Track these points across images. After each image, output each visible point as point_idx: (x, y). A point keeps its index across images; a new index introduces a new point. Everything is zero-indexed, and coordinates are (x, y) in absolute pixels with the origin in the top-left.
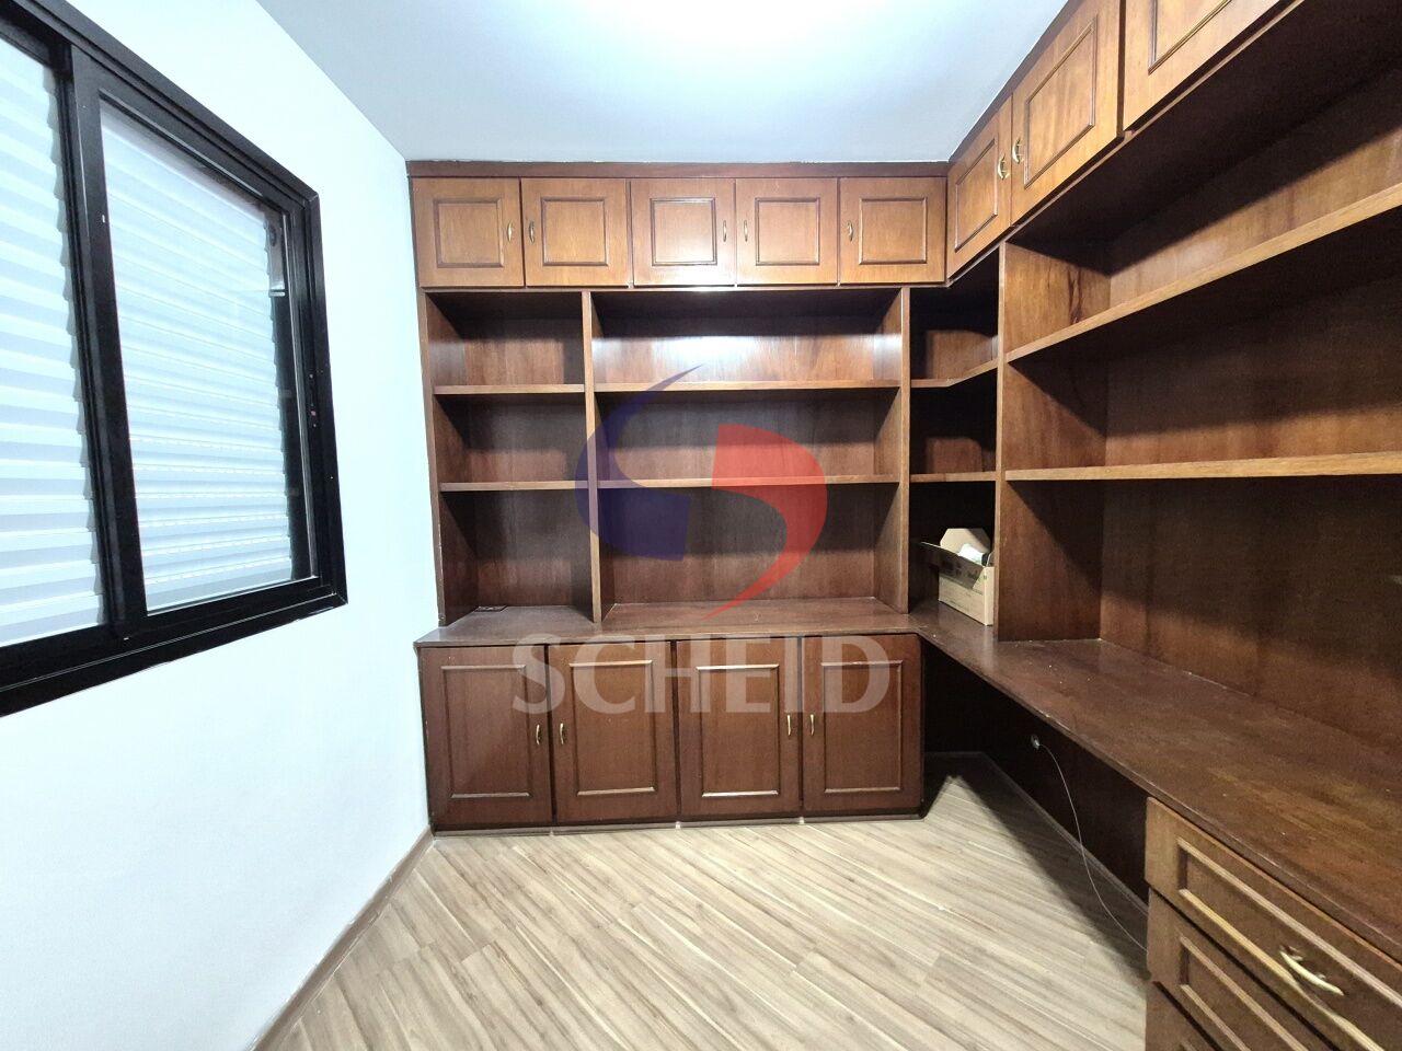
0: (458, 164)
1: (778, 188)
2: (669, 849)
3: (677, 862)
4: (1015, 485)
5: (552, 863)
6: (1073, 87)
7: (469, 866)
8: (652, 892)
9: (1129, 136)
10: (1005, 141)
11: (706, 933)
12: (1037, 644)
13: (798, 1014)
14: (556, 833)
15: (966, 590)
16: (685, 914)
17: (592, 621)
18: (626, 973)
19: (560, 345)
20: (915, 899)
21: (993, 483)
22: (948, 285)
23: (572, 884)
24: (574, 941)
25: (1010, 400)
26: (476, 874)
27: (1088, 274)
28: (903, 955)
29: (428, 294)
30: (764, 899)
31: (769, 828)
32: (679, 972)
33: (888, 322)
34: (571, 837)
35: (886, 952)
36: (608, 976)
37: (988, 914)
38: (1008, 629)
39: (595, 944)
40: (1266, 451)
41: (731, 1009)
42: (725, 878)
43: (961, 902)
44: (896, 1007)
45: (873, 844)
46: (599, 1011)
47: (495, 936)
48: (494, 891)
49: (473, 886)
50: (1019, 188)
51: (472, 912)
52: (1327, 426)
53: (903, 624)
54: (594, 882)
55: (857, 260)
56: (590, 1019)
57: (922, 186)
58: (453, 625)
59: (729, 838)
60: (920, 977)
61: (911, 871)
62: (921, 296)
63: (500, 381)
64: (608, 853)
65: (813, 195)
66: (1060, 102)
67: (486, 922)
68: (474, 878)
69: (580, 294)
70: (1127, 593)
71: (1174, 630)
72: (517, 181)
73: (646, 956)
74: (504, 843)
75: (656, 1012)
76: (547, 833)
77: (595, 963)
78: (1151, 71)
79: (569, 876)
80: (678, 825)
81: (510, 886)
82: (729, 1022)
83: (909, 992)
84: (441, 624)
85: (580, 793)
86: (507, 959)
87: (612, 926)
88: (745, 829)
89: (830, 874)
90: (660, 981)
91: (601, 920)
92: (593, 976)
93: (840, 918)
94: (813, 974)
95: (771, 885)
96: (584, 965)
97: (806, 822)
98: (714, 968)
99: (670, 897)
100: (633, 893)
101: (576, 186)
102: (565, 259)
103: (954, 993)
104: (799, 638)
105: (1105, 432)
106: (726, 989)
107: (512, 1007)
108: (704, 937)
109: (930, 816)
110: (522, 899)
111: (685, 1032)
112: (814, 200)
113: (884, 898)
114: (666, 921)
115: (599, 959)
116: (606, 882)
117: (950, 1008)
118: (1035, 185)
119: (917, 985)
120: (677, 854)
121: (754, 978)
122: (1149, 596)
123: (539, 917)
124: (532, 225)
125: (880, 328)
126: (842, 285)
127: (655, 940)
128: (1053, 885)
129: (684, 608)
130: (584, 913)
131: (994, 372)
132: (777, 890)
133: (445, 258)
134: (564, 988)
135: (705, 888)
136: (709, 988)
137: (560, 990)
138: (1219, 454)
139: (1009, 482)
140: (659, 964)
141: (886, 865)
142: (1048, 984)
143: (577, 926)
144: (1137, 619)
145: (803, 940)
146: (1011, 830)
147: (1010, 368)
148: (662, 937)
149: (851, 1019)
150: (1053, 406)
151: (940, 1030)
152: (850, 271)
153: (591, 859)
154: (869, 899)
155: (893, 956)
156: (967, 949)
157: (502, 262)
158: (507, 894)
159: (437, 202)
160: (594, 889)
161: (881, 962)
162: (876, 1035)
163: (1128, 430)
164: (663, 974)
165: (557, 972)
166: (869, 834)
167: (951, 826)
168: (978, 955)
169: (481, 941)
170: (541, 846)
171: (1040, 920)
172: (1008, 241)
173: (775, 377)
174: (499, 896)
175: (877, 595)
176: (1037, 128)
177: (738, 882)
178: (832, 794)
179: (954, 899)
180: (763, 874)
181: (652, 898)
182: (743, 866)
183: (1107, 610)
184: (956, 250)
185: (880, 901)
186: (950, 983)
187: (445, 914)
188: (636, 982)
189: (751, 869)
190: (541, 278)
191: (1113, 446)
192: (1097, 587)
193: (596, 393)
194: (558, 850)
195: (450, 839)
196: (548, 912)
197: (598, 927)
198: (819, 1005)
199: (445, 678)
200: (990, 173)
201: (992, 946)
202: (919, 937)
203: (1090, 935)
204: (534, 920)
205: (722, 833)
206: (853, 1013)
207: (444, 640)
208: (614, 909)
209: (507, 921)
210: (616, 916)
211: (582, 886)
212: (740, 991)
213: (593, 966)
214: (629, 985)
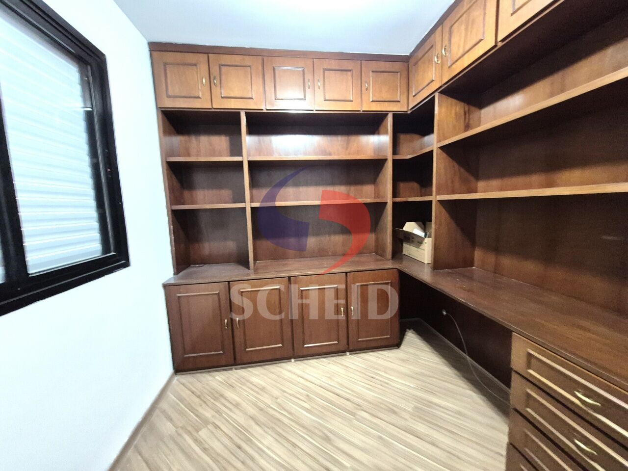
0: (176, 45)
1: (334, 64)
2: (290, 371)
3: (294, 377)
4: (441, 202)
5: (236, 383)
6: (473, 21)
7: (195, 388)
8: (285, 392)
9: (500, 45)
10: (438, 46)
11: (312, 407)
12: (450, 271)
13: (358, 438)
14: (236, 369)
15: (416, 249)
16: (302, 400)
17: (249, 269)
18: (279, 430)
19: (228, 138)
20: (401, 383)
21: (431, 202)
22: (409, 112)
23: (247, 391)
24: (251, 417)
25: (438, 164)
26: (200, 392)
27: (473, 108)
28: (401, 409)
29: (162, 111)
30: (336, 389)
31: (334, 358)
32: (304, 427)
33: (382, 129)
34: (243, 370)
35: (391, 407)
36: (270, 432)
37: (430, 386)
38: (437, 264)
39: (262, 418)
40: (550, 185)
41: (327, 439)
42: (317, 382)
43: (419, 383)
44: (399, 430)
45: (380, 362)
46: (269, 448)
47: (213, 420)
48: (209, 398)
49: (199, 397)
50: (445, 67)
51: (200, 410)
52: (576, 174)
53: (390, 265)
54: (257, 390)
55: (369, 99)
56: (264, 452)
57: (397, 66)
58: (181, 274)
59: (317, 364)
60: (407, 416)
61: (398, 372)
62: (397, 117)
63: (197, 156)
64: (262, 376)
65: (350, 68)
66: (466, 29)
67: (208, 414)
68: (198, 393)
69: (239, 113)
70: (487, 247)
71: (507, 262)
72: (206, 55)
73: (286, 421)
74: (211, 376)
75: (294, 445)
76: (231, 369)
77: (263, 426)
78: (512, 14)
79: (244, 387)
80: (293, 360)
81: (217, 395)
82: (329, 446)
83: (402, 423)
84: (174, 274)
85: (247, 350)
86: (221, 430)
87: (268, 409)
88: (323, 359)
89: (363, 376)
90: (294, 431)
91: (263, 406)
92: (263, 433)
93: (370, 395)
94: (362, 420)
95: (338, 383)
96: (257, 428)
97: (350, 354)
98: (319, 423)
99: (293, 393)
100: (276, 393)
101: (237, 59)
102: (232, 95)
103: (423, 422)
104: (346, 273)
105: (478, 178)
106: (326, 432)
107: (226, 451)
108: (312, 410)
109: (402, 347)
110: (223, 400)
111: (308, 451)
112: (350, 71)
113: (387, 384)
114: (293, 404)
115: (264, 424)
116: (263, 389)
117: (421, 428)
118: (454, 66)
119: (405, 419)
120: (294, 374)
121: (336, 425)
122: (497, 249)
123: (232, 408)
124: (215, 78)
125: (377, 132)
126: (363, 111)
127: (290, 413)
128: (456, 372)
129: (290, 262)
130: (256, 405)
131: (432, 152)
132: (341, 385)
133: (170, 93)
134: (251, 441)
135: (310, 388)
136: (317, 431)
137: (249, 441)
138: (529, 187)
139: (439, 201)
140: (291, 423)
141: (386, 370)
142: (459, 413)
143: (252, 411)
144: (491, 258)
145: (355, 406)
146: (437, 351)
147: (439, 149)
148: (293, 411)
149: (381, 438)
150: (456, 166)
152: (366, 105)
153: (254, 379)
154: (381, 385)
155: (395, 409)
156: (424, 402)
157: (200, 96)
158: (216, 399)
159: (165, 64)
160: (258, 393)
161: (389, 411)
162: (393, 444)
163: (488, 177)
164: (294, 427)
165: (245, 433)
166: (378, 357)
167: (411, 350)
168: (430, 404)
169: (206, 422)
170: (229, 375)
171: (454, 387)
172: (439, 92)
173: (330, 154)
174: (212, 401)
175: (376, 252)
176: (455, 39)
177: (322, 383)
178: (360, 341)
179: (416, 381)
180: (334, 379)
181: (285, 394)
182: (325, 376)
183: (478, 254)
184: (414, 96)
185: (387, 386)
186: (420, 418)
187: (186, 412)
188: (284, 433)
189: (328, 377)
190: (220, 104)
191: (481, 184)
192: (474, 244)
193: (248, 161)
194: (238, 377)
195: (184, 376)
196: (237, 405)
197: (261, 410)
198: (367, 434)
199: (179, 299)
200: (431, 61)
201: (435, 400)
202: (405, 399)
203: (473, 391)
204: (231, 410)
205: (313, 362)
206: (382, 435)
207: (177, 282)
208: (268, 401)
209: (218, 412)
210: (269, 403)
211: (251, 392)
212: (331, 432)
213: (262, 428)
214: (280, 435)
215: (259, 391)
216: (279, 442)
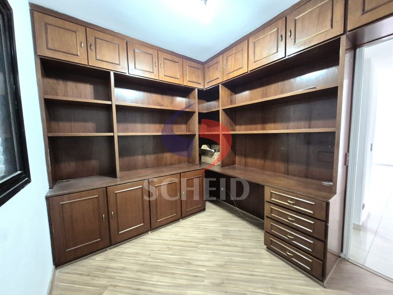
0: (56, 13)
1: (169, 57)
2: (151, 239)
3: (155, 241)
5: (115, 257)
6: (238, 59)
7: (81, 271)
8: (153, 250)
9: (249, 72)
10: (221, 63)
11: (173, 252)
12: (228, 167)
13: (204, 257)
14: (110, 249)
15: (210, 158)
16: (166, 251)
17: (116, 178)
18: (159, 270)
20: (212, 226)
22: (205, 90)
23: (126, 259)
24: (137, 271)
25: (222, 116)
26: (87, 272)
27: (233, 93)
28: (216, 237)
29: (40, 58)
30: (180, 239)
31: (174, 224)
32: (173, 263)
33: (191, 95)
34: (116, 248)
35: (213, 238)
36: (155, 273)
37: (226, 224)
38: (223, 165)
40: (264, 129)
41: (190, 264)
42: (171, 239)
43: (220, 223)
44: (220, 246)
45: (199, 219)
46: (158, 282)
47: (109, 284)
48: (98, 273)
49: (88, 275)
50: (225, 74)
51: (93, 282)
53: (198, 167)
54: (133, 255)
55: (187, 80)
56: (157, 285)
57: (199, 66)
59: (165, 230)
60: (221, 239)
61: (209, 222)
62: (200, 91)
64: (132, 247)
65: (177, 61)
66: (235, 61)
67: (104, 282)
68: (87, 273)
69: (110, 72)
70: (241, 155)
71: (250, 160)
72: (85, 28)
73: (162, 264)
74: (91, 259)
75: (173, 274)
76: (107, 250)
78: (254, 62)
79: (123, 257)
80: (149, 232)
81: (103, 269)
82: (191, 266)
83: (220, 243)
84: (50, 188)
85: (120, 233)
86: (119, 286)
87: (147, 263)
88: (168, 227)
89: (194, 228)
90: (170, 267)
91: (142, 263)
93: (201, 236)
94: (202, 248)
95: (182, 236)
96: (145, 275)
97: (182, 220)
98: (180, 258)
99: (159, 249)
100: (148, 253)
101: (108, 37)
102: (104, 59)
104: (180, 173)
105: (236, 125)
106: (187, 261)
108: (174, 253)
109: (206, 210)
110: (111, 270)
111: (181, 273)
112: (178, 63)
113: (207, 228)
114: (161, 255)
115: (149, 271)
116: (137, 254)
117: (229, 242)
118: (229, 75)
119: (221, 241)
120: (154, 239)
121: (190, 255)
122: (246, 156)
123: (121, 271)
124: (91, 45)
125: (188, 97)
126: (184, 85)
128: (232, 215)
130: (135, 263)
131: (219, 111)
132: (184, 236)
133: (50, 46)
134: (143, 283)
135: (167, 243)
136: (182, 262)
137: (143, 284)
138: (256, 130)
140: (166, 264)
141: (203, 222)
142: (240, 231)
143: (136, 268)
144: (243, 160)
145: (196, 243)
146: (222, 208)
147: (222, 110)
148: (163, 258)
149: (214, 253)
150: (229, 119)
151: (229, 246)
152: (186, 83)
153: (127, 251)
154: (204, 230)
155: (214, 238)
156: (226, 231)
157: (79, 54)
158: (105, 271)
159: (46, 24)
160: (135, 257)
161: (212, 240)
162: (220, 253)
163: (241, 124)
164: (168, 265)
165: (138, 281)
166: (197, 218)
167: (211, 210)
168: (228, 231)
169: (105, 287)
170: (107, 254)
171: (233, 221)
172: (222, 84)
173: (163, 106)
174: (102, 273)
176: (229, 63)
177: (174, 239)
178: (188, 211)
179: (219, 223)
180: (179, 234)
181: (154, 251)
182: (173, 235)
183: (237, 159)
184: (208, 83)
186: (226, 238)
187: (82, 288)
188: (163, 271)
189: (175, 235)
190: (94, 63)
191: (237, 127)
192: (235, 154)
193: (116, 105)
194: (114, 253)
195: (65, 267)
196: (124, 269)
197: (143, 265)
198: (207, 253)
199: (62, 208)
200: (217, 69)
201: (229, 229)
202: (217, 233)
203: (242, 220)
204: (120, 273)
205: (163, 230)
206: (214, 251)
208: (145, 259)
209: (110, 277)
210: (147, 260)
211: (130, 258)
212: (190, 259)
213: (148, 274)
214: (161, 272)
215: (135, 256)
216: (163, 276)
